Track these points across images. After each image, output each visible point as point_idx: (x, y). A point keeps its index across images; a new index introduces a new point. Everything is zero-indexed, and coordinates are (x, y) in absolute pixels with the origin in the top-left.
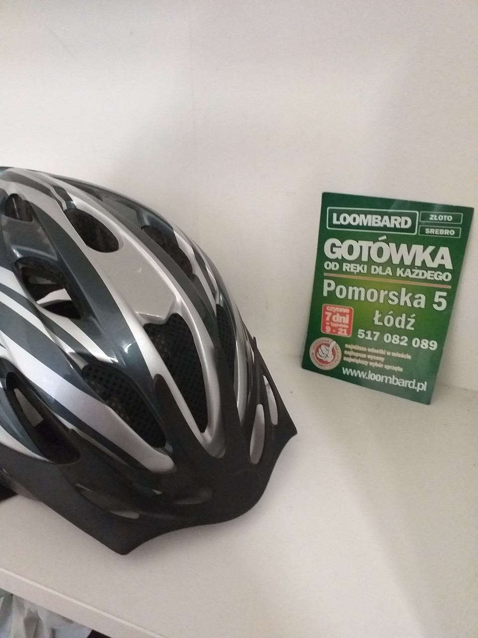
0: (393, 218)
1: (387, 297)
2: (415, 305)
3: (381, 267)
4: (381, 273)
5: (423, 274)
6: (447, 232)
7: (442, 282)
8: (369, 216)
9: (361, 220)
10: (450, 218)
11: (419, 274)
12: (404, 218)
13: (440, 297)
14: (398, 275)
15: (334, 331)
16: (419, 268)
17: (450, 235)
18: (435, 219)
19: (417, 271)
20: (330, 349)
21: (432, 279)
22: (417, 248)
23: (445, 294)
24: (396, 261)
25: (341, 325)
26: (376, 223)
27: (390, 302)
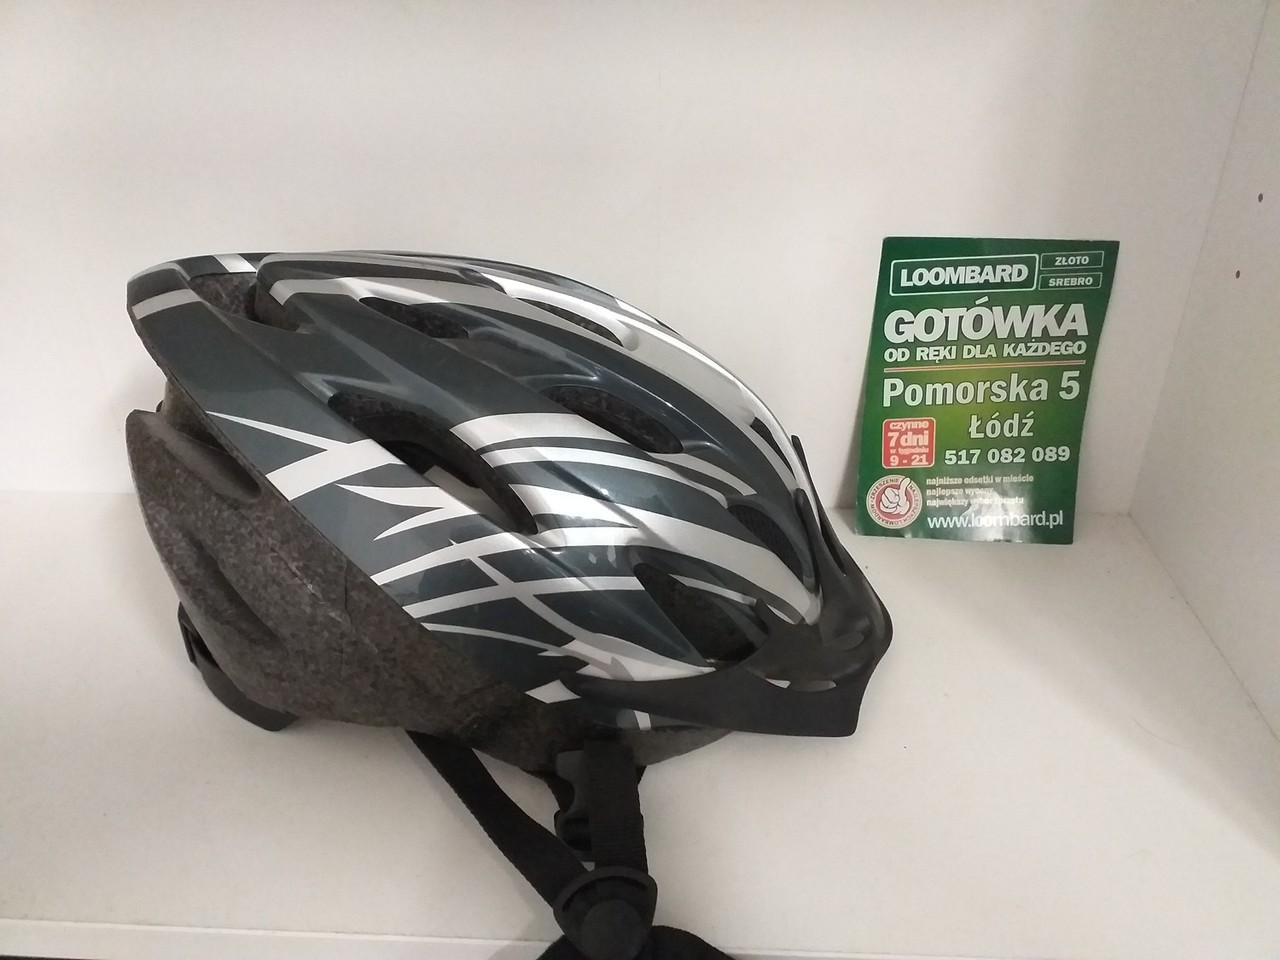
0: (999, 268)
1: (989, 392)
2: (1033, 397)
3: (978, 347)
4: (978, 356)
5: (1044, 348)
6: (1081, 281)
7: (1074, 356)
8: (961, 269)
9: (947, 275)
10: (1086, 260)
11: (1039, 349)
12: (1017, 267)
13: (1070, 379)
14: (1005, 355)
15: (905, 461)
16: (1038, 340)
17: (1085, 285)
18: (1064, 263)
19: (1034, 345)
20: (902, 492)
21: (1059, 353)
22: (1037, 310)
23: (1076, 374)
24: (1003, 333)
25: (917, 450)
26: (973, 278)
27: (993, 398)
